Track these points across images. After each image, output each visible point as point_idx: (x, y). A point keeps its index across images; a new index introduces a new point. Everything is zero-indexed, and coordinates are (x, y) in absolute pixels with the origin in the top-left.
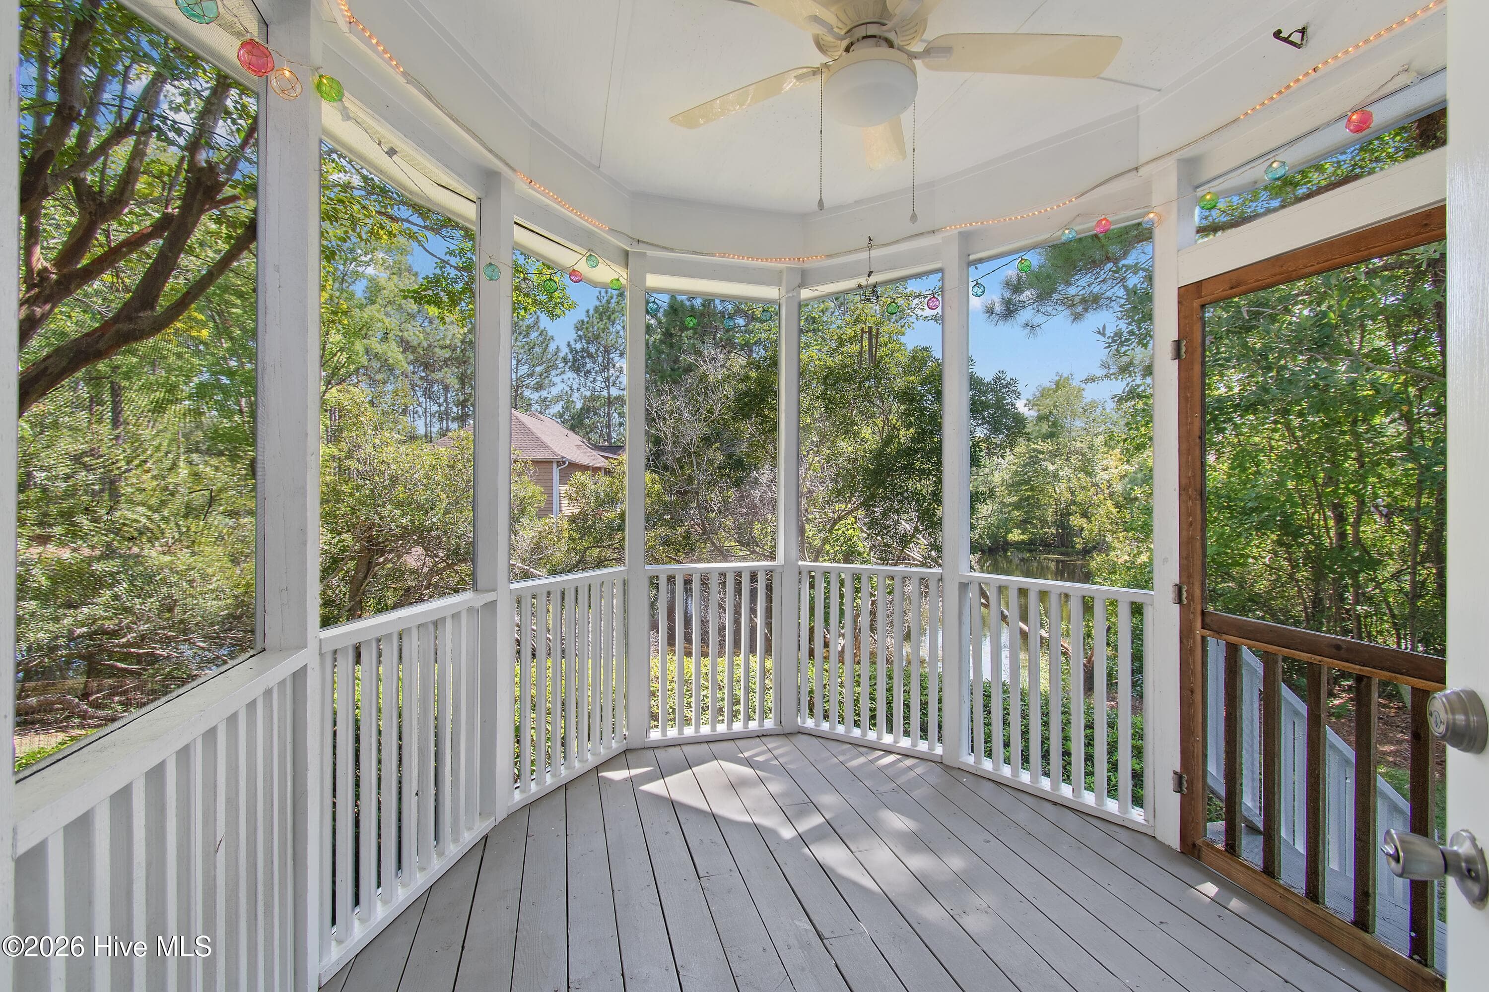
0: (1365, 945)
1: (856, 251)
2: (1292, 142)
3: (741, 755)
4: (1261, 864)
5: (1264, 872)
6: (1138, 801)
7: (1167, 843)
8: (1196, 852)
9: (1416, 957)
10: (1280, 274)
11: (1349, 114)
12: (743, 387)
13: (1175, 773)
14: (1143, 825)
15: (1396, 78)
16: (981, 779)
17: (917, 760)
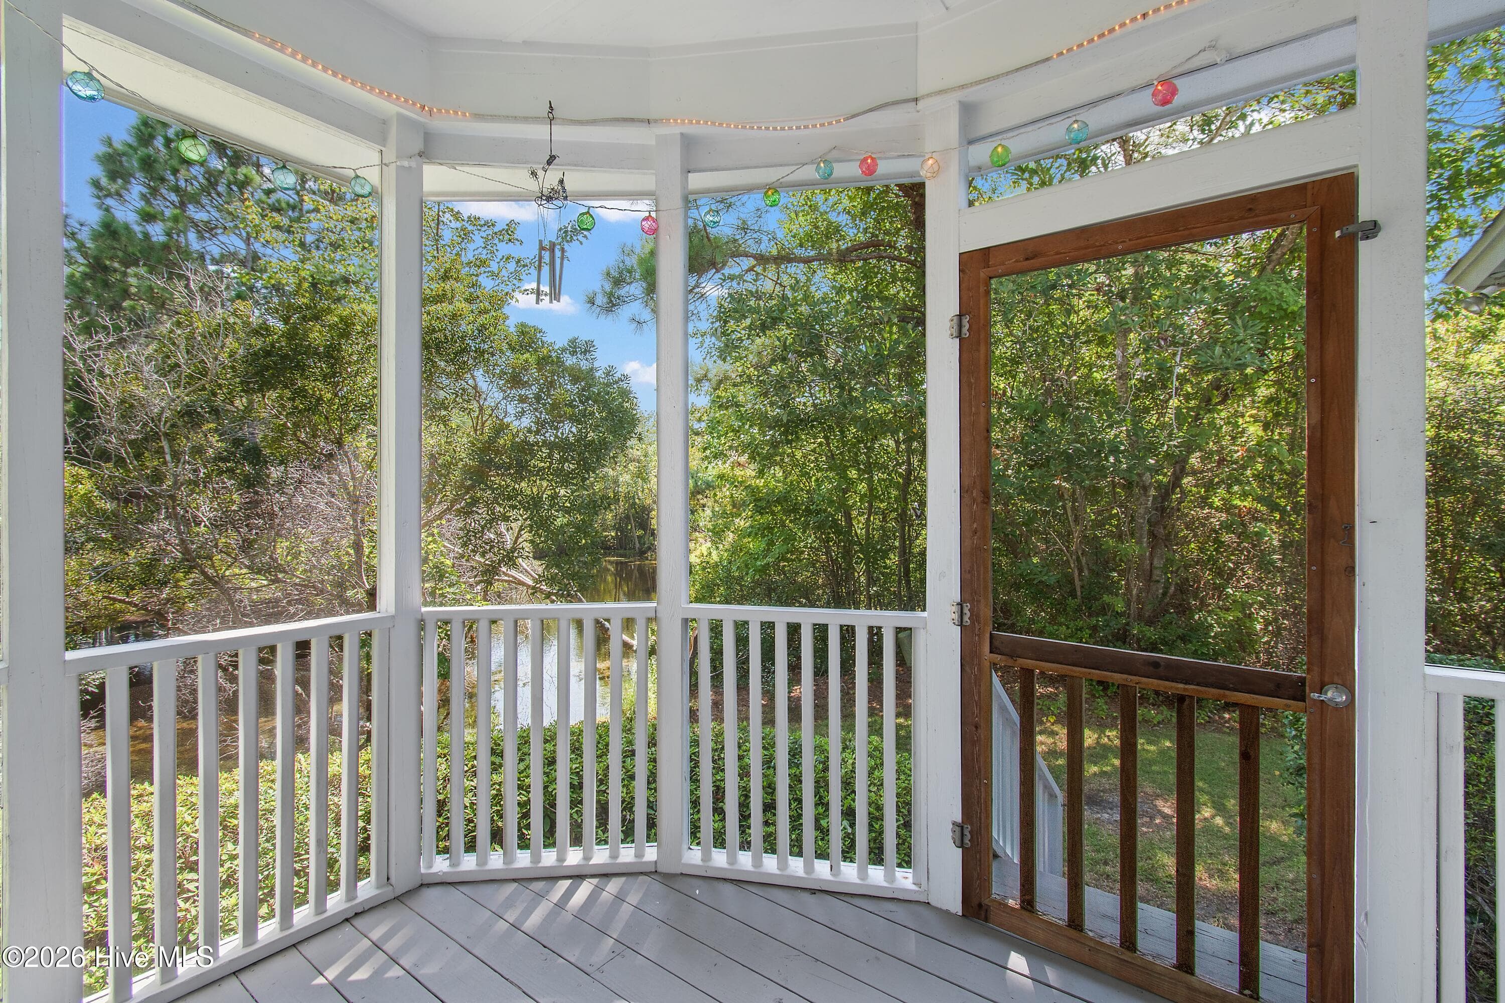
0: (1191, 988)
1: (526, 119)
2: (1093, 104)
3: (320, 980)
4: (1066, 917)
5: (1069, 926)
6: (906, 860)
7: (944, 908)
8: (983, 913)
9: (1247, 992)
10: (1086, 248)
11: (1156, 83)
12: (257, 343)
13: (954, 823)
14: (915, 892)
15: (1202, 54)
16: (716, 883)
17: (623, 879)
